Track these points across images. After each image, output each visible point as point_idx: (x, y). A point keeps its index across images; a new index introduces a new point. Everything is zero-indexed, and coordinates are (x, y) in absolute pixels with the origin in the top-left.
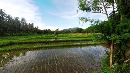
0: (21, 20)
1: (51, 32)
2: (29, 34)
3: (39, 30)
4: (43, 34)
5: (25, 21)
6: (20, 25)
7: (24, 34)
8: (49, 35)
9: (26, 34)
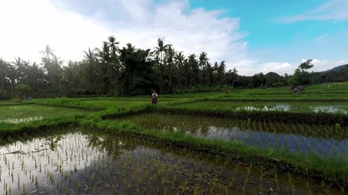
0: (199, 60)
1: (277, 81)
2: (214, 89)
3: (241, 77)
4: (250, 88)
5: (206, 59)
6: (197, 71)
7: (204, 90)
8: (271, 90)
9: (208, 88)
